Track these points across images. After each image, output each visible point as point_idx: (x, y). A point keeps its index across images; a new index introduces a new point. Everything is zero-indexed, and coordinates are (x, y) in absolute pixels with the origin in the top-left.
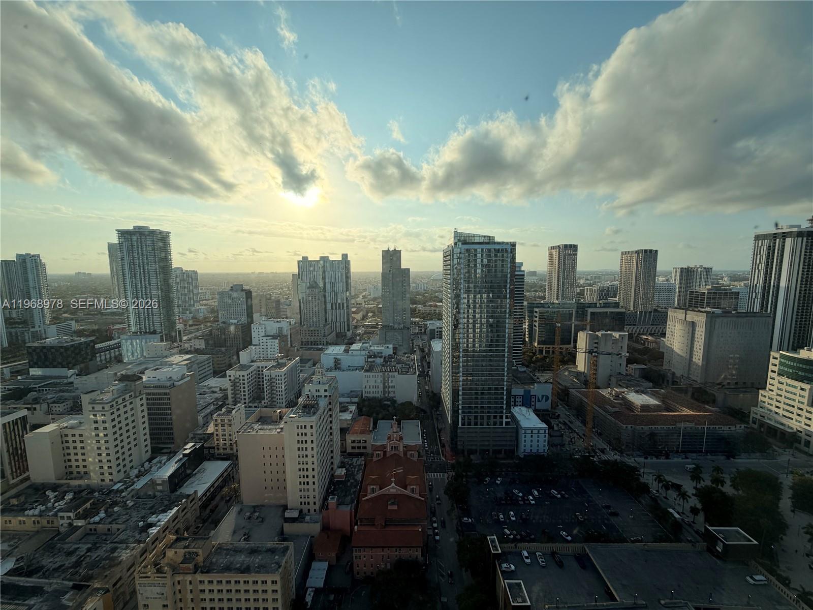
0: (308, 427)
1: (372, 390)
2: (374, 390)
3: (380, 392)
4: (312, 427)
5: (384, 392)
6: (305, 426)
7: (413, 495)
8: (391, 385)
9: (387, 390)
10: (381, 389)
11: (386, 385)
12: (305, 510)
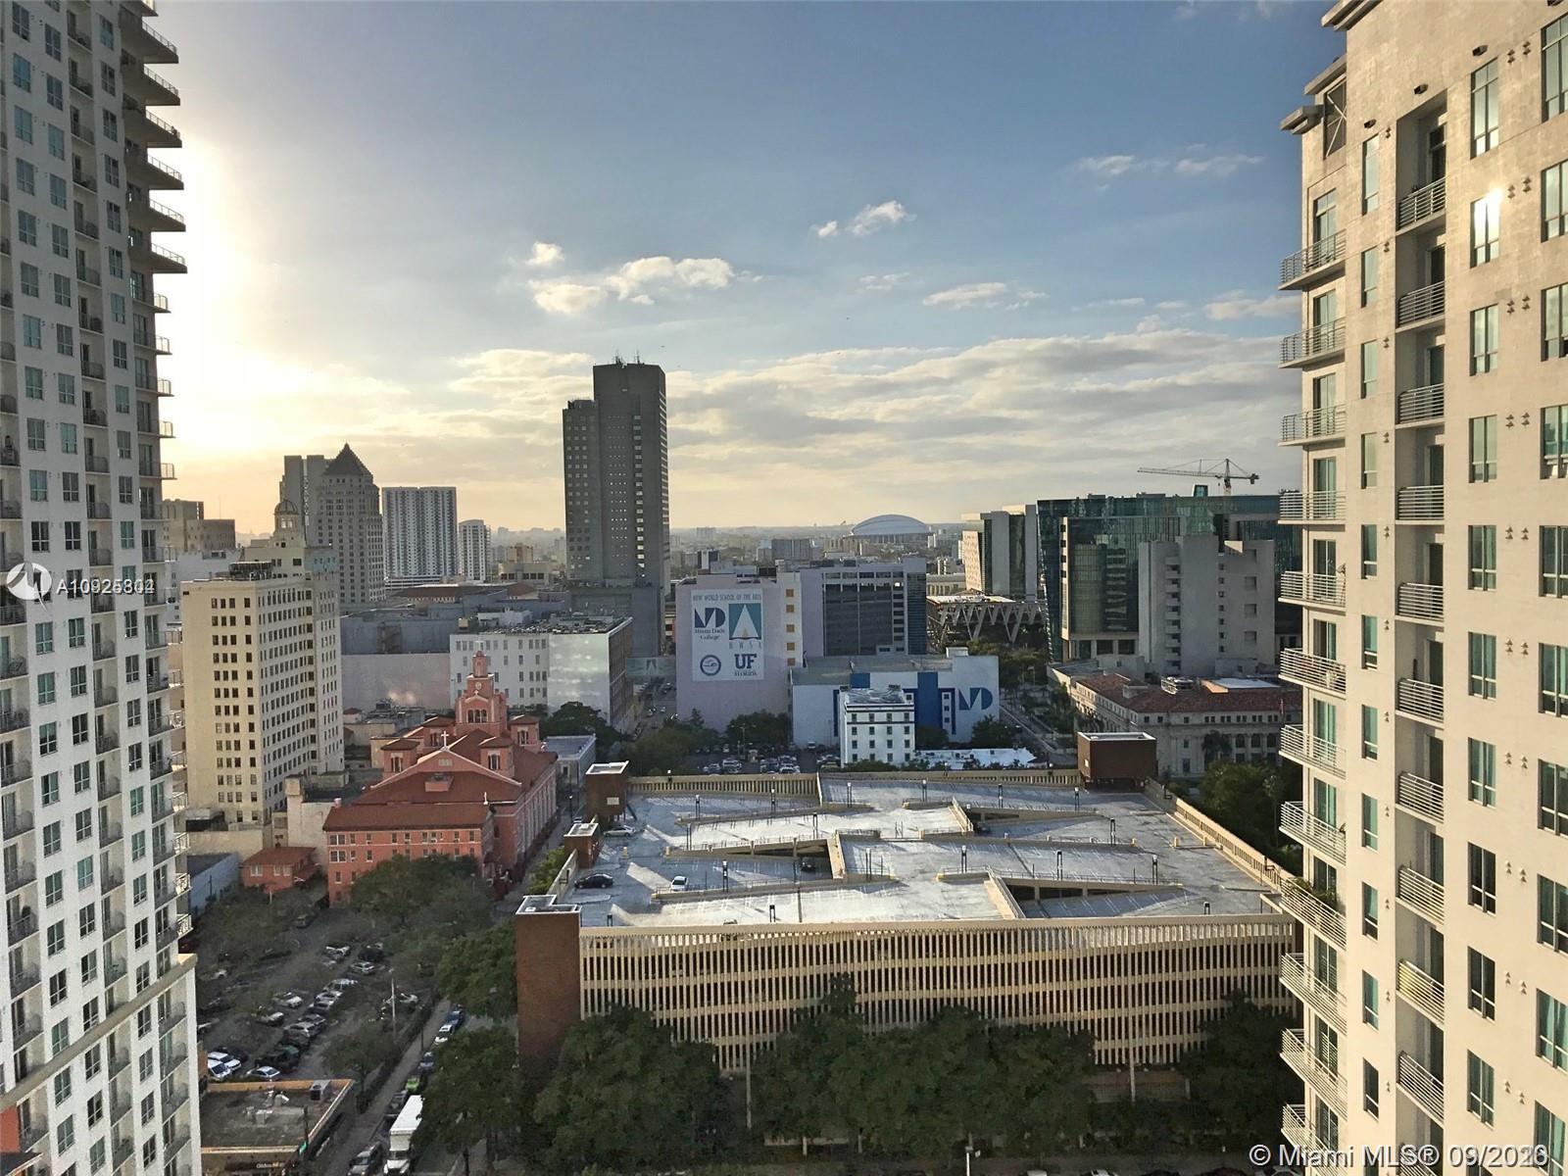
0: (240, 603)
4: (247, 603)
5: (515, 692)
6: (232, 602)
7: (496, 774)
8: (534, 668)
9: (522, 685)
11: (522, 669)
12: (231, 817)
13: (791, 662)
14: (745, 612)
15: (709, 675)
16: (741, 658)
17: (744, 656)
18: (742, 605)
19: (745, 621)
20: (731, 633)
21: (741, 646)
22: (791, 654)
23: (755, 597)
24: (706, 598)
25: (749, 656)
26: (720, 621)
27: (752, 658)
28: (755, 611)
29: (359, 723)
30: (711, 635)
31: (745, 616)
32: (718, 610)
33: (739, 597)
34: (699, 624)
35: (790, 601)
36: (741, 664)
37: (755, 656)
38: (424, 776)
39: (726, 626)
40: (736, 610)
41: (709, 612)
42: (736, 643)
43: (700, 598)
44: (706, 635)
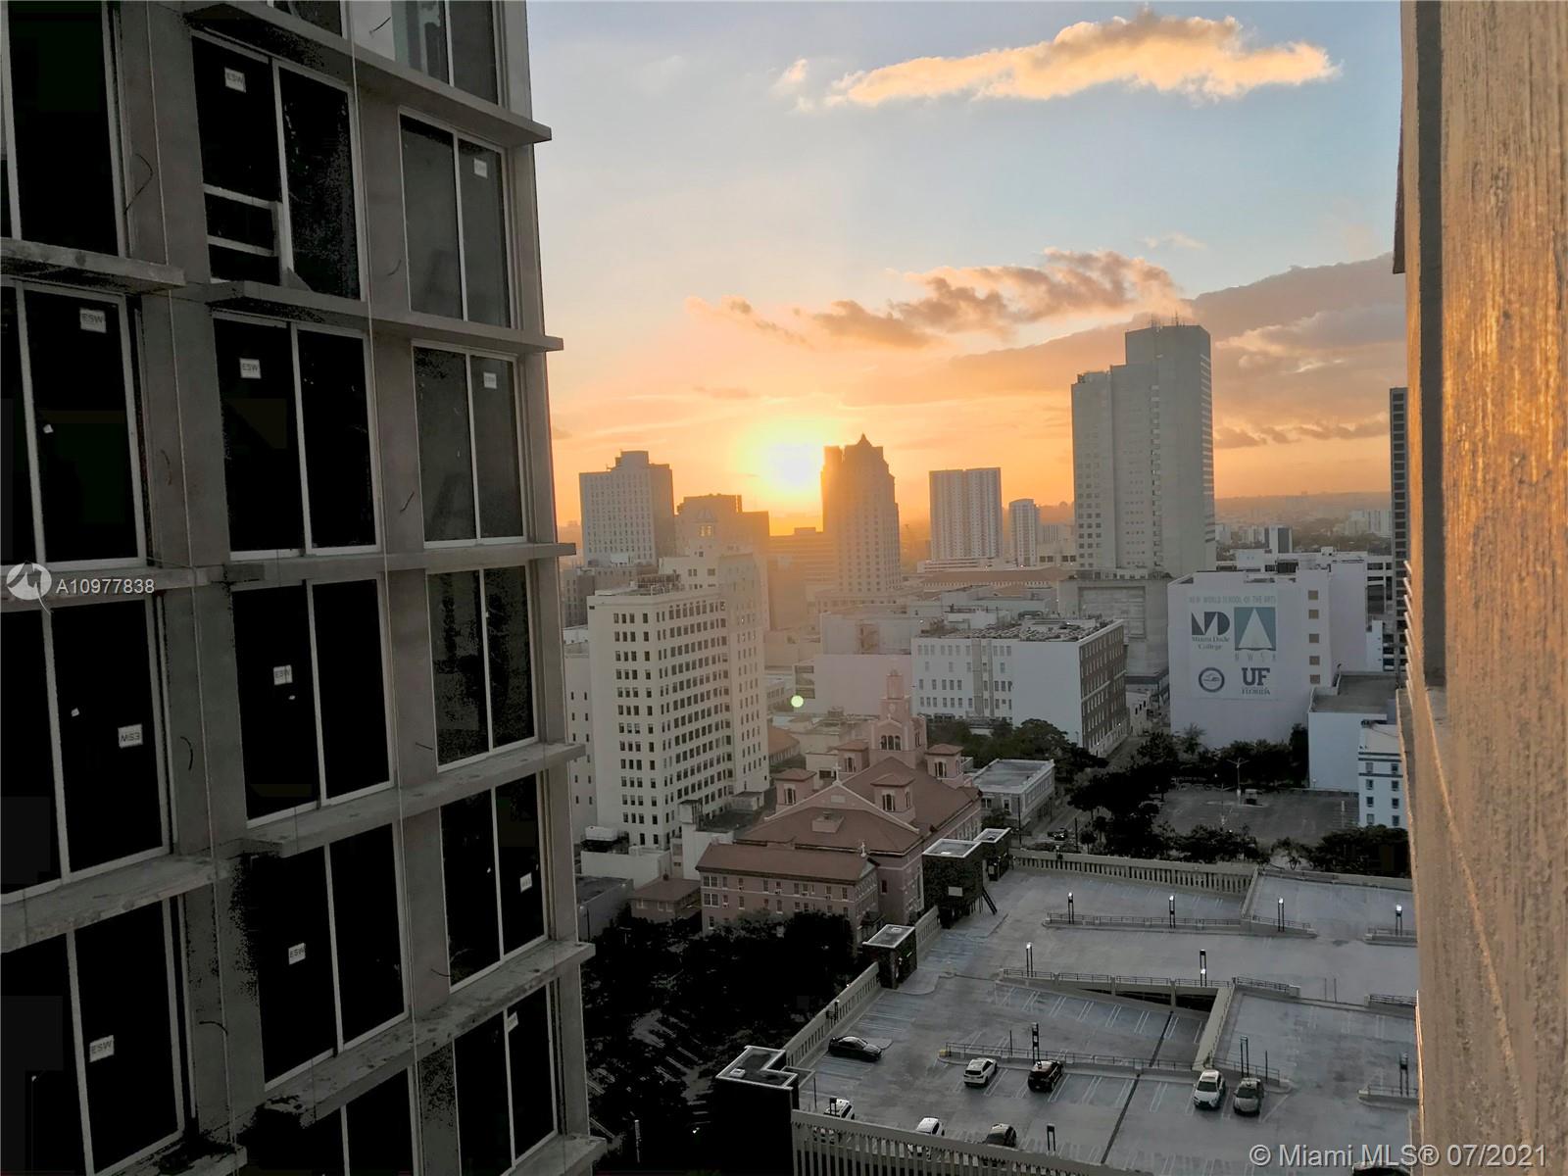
0: (639, 619)
1: (939, 694)
2: (949, 694)
3: (965, 703)
4: (645, 618)
5: (979, 701)
6: (632, 616)
7: (890, 816)
8: (998, 677)
9: (986, 695)
10: (968, 691)
11: (986, 677)
12: (635, 838)
13: (1315, 679)
14: (1255, 618)
15: (1210, 691)
16: (1249, 674)
17: (1253, 670)
18: (1252, 609)
19: (1255, 626)
20: (1238, 639)
21: (1250, 658)
22: (1315, 670)
23: (1268, 599)
24: (1206, 600)
25: (1260, 670)
26: (1223, 627)
27: (1264, 673)
28: (1268, 616)
29: (809, 733)
30: (1212, 643)
31: (1255, 624)
32: (1219, 613)
33: (1247, 599)
34: (1196, 630)
35: (1314, 605)
36: (1249, 679)
37: (1268, 670)
38: (816, 812)
39: (1231, 632)
40: (1243, 615)
41: (1209, 616)
42: (1243, 653)
43: (1198, 600)
44: (1206, 643)
